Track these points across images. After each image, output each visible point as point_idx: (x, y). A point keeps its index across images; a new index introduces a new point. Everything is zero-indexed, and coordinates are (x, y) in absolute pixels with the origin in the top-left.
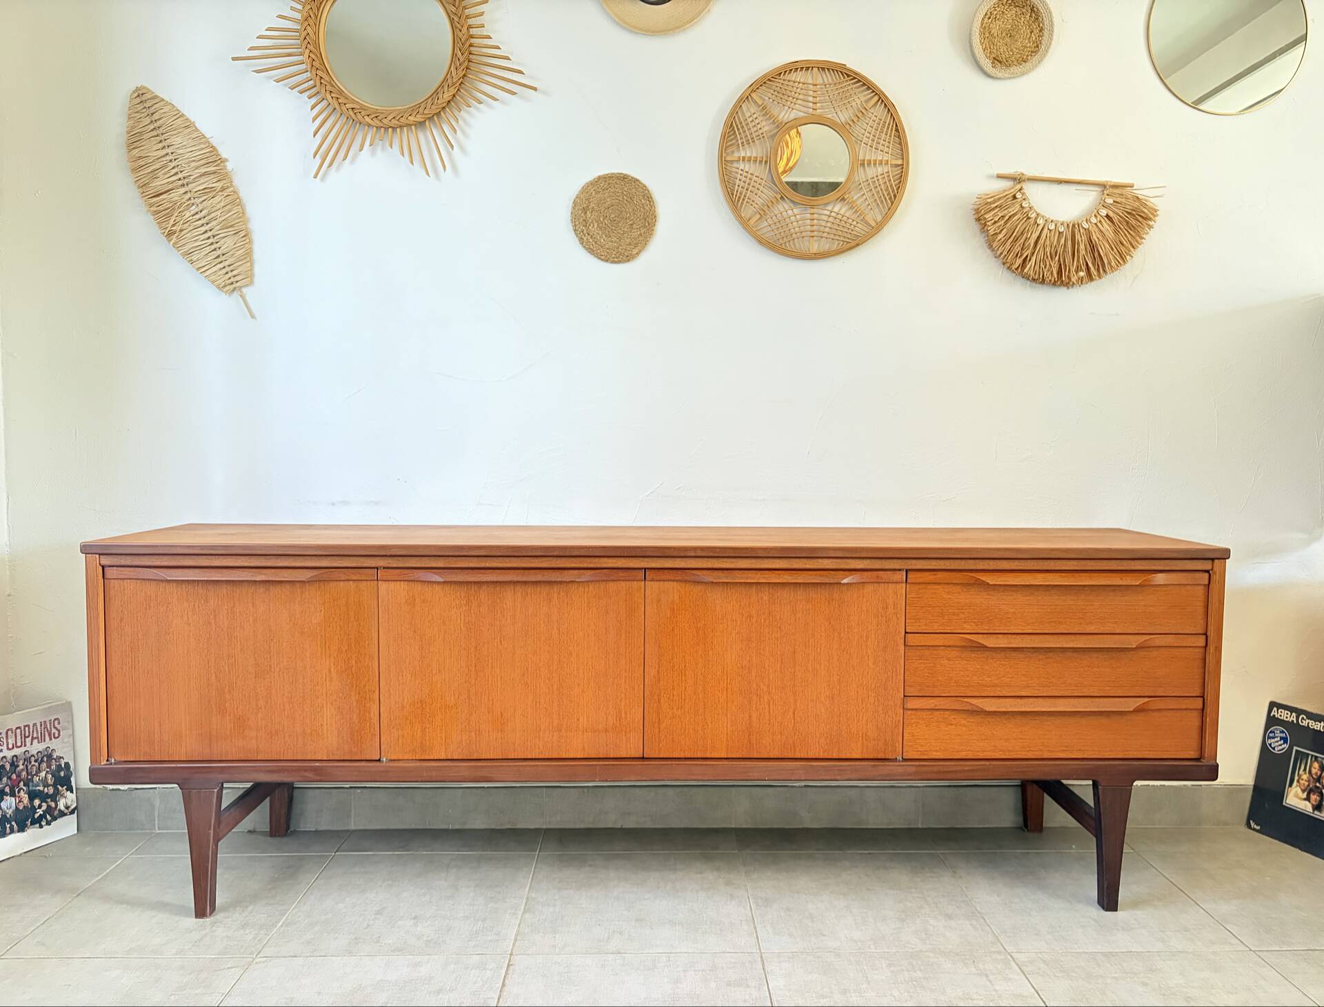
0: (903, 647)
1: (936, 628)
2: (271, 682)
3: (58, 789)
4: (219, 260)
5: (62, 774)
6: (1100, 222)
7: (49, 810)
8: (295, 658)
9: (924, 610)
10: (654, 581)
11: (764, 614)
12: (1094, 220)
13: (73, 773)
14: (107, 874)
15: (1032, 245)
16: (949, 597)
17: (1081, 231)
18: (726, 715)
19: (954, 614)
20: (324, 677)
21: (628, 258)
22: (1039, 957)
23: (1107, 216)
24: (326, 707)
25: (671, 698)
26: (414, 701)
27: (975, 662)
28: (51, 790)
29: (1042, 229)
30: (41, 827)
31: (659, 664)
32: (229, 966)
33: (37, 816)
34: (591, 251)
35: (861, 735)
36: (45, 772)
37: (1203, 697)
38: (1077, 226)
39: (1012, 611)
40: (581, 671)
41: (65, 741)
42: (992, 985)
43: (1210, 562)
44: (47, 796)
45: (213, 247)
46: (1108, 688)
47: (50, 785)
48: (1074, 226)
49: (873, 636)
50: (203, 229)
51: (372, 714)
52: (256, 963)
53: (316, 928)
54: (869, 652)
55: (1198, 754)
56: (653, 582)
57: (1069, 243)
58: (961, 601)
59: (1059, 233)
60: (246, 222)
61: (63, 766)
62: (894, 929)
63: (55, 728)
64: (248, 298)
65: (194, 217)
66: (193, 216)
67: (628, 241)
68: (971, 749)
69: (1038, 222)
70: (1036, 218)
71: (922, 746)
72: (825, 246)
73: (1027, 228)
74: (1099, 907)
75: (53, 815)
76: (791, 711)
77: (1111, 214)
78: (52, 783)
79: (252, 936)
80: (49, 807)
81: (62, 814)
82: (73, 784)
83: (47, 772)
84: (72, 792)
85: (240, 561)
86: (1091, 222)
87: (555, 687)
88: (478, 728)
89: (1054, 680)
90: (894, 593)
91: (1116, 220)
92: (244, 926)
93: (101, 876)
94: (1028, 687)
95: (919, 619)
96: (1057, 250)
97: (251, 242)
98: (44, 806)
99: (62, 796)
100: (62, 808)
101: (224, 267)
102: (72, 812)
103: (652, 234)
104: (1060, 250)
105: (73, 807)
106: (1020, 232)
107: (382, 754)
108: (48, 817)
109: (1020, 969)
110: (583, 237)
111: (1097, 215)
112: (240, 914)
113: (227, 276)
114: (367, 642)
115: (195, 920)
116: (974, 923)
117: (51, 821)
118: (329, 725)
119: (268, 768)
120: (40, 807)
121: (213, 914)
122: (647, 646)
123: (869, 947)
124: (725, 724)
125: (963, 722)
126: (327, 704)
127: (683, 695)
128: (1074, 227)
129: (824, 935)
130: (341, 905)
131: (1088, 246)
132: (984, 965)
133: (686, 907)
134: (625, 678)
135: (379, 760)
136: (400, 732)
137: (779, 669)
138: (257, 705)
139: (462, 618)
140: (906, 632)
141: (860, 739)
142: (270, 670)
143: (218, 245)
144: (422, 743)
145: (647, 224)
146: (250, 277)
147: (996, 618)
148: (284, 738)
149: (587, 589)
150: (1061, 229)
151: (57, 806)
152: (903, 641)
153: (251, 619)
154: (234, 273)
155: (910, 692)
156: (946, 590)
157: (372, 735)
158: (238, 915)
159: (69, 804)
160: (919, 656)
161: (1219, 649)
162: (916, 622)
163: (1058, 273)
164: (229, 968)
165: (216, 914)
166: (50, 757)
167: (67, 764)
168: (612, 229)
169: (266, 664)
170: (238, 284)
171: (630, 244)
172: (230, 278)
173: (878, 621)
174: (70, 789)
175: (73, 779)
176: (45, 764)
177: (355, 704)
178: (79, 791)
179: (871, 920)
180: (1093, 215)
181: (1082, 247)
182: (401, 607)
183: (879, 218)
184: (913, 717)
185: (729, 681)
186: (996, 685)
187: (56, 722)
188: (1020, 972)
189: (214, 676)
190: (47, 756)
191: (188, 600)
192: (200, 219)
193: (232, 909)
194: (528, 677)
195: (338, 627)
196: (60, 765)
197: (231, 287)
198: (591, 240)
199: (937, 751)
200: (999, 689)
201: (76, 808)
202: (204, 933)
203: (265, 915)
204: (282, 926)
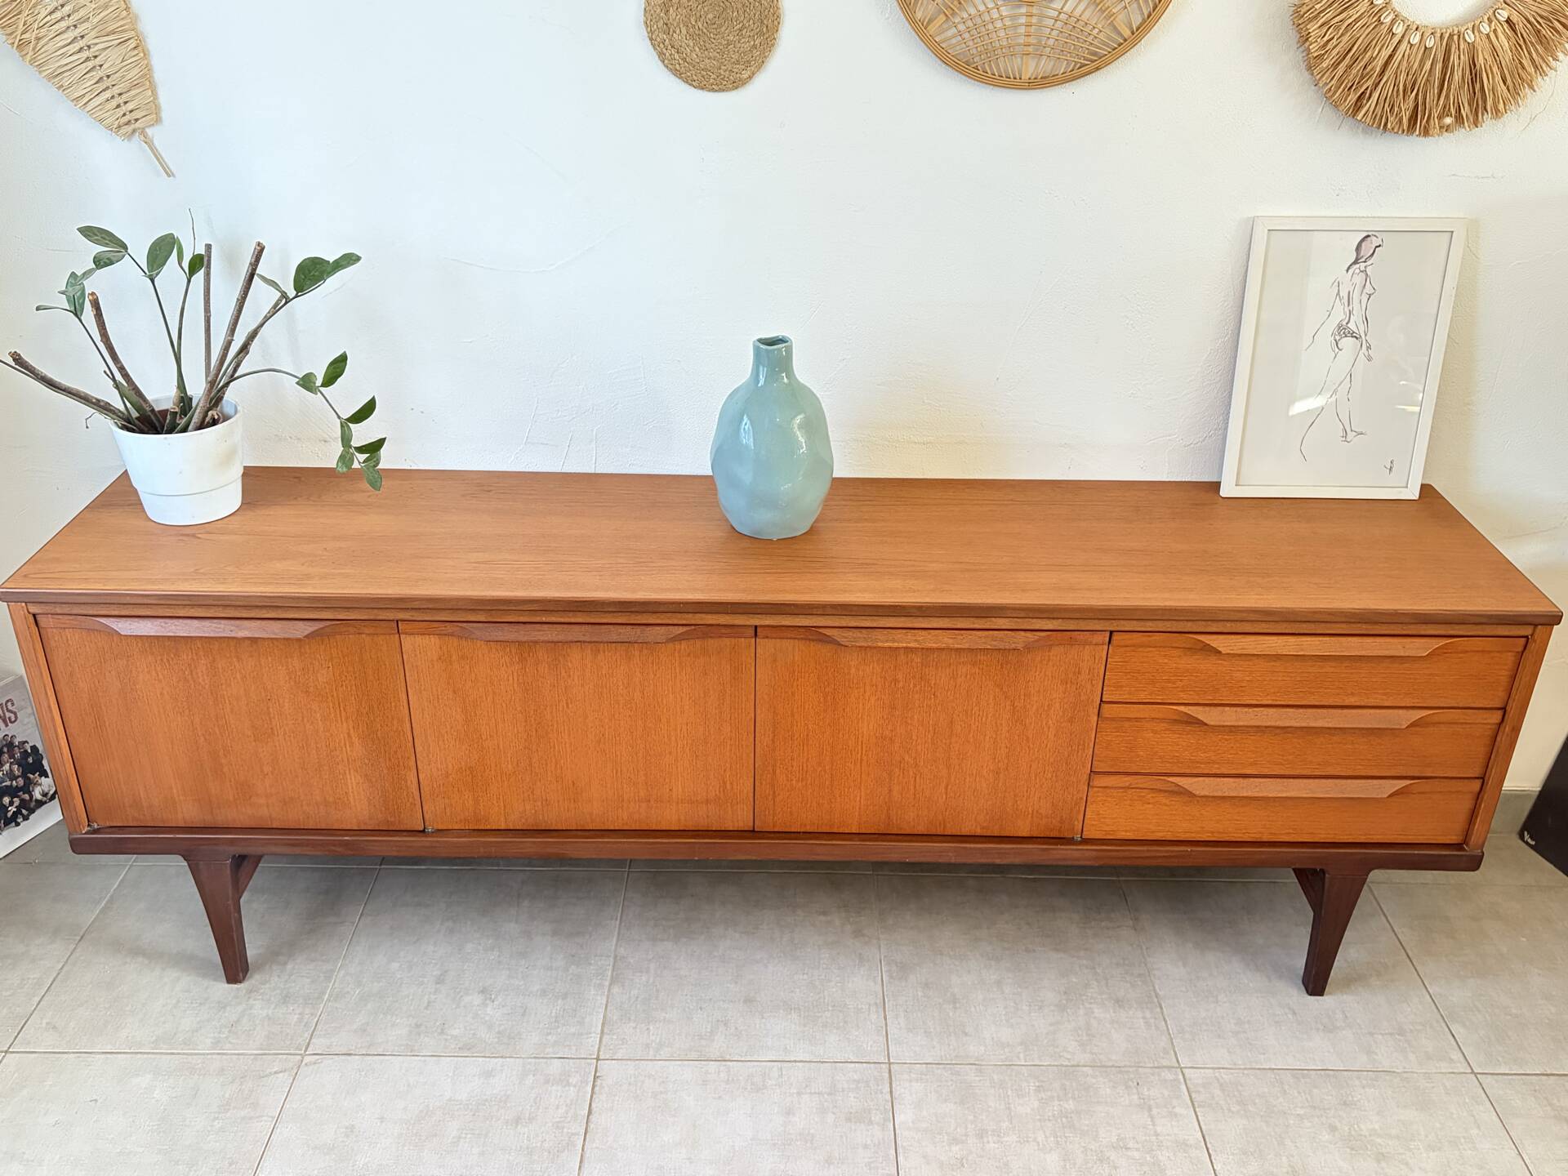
0: (1096, 718)
1: (1142, 697)
2: (275, 746)
3: (29, 778)
4: (102, 86)
5: (30, 760)
6: (1495, 31)
7: (24, 804)
8: (303, 720)
9: (1129, 677)
10: (767, 637)
11: (914, 677)
12: (1485, 28)
13: (44, 755)
14: (112, 897)
15: (1378, 69)
16: (1166, 661)
17: (1461, 48)
18: (860, 788)
19: (1169, 681)
20: (343, 741)
21: (737, 84)
22: (1215, 1077)
23: (1508, 21)
24: (350, 774)
25: (790, 769)
26: (462, 768)
27: (1189, 736)
28: (21, 782)
29: (1400, 41)
30: (18, 824)
31: (773, 732)
32: (276, 1069)
33: (9, 814)
34: (678, 73)
35: (1031, 812)
36: (8, 765)
37: (1483, 778)
38: (1456, 37)
39: (1248, 679)
40: (673, 738)
41: (25, 722)
42: (1154, 1125)
43: (1532, 627)
44: (18, 789)
45: (90, 64)
46: (1360, 767)
47: (19, 777)
48: (1451, 36)
49: (1057, 705)
50: (70, 35)
51: (409, 782)
52: (306, 1064)
53: (369, 1006)
54: (1050, 722)
55: (1461, 838)
56: (766, 640)
57: (1439, 66)
58: (1180, 666)
59: (1426, 48)
60: (134, 20)
61: (29, 751)
62: (1051, 1025)
63: (8, 711)
64: (156, 143)
65: (53, 17)
66: (51, 13)
67: (735, 57)
68: (1171, 830)
69: (1394, 30)
70: (1393, 22)
71: (1108, 825)
72: (1045, 66)
73: (1374, 42)
74: (1303, 988)
75: (29, 808)
76: (943, 785)
77: (1515, 18)
78: (19, 774)
79: (296, 1016)
80: (22, 801)
81: (40, 804)
82: (46, 765)
83: (11, 763)
84: (47, 776)
85: (212, 611)
86: (1480, 31)
87: (640, 755)
88: (544, 798)
89: (1291, 757)
90: (1089, 657)
91: (1519, 27)
92: (286, 999)
94: (1256, 764)
95: (1122, 687)
96: (1416, 79)
97: (146, 54)
98: (17, 801)
100: (39, 797)
101: (113, 97)
102: (53, 798)
103: (773, 45)
104: (1422, 81)
105: (51, 792)
106: (1363, 48)
107: (427, 824)
108: (24, 811)
109: (1190, 1096)
110: (664, 50)
111: (1493, 18)
112: (279, 976)
113: (120, 112)
114: (393, 704)
115: (227, 985)
116: (1148, 1014)
117: (29, 815)
118: (355, 793)
119: (287, 841)
120: (11, 803)
121: (248, 978)
122: (758, 712)
123: (1018, 1058)
124: (858, 799)
125: (1164, 801)
126: (350, 770)
127: (805, 765)
128: (1450, 40)
129: (966, 1034)
130: (395, 965)
131: (1468, 72)
132: (1149, 1090)
133: (805, 976)
134: (731, 745)
135: (423, 831)
136: (447, 801)
137: (930, 740)
139: (516, 679)
140: (1101, 701)
141: (1030, 816)
142: (274, 734)
143: (98, 61)
144: (475, 813)
145: (765, 29)
146: (154, 113)
147: (1225, 687)
148: (302, 806)
149: (677, 647)
150: (1430, 43)
151: (31, 796)
152: (1096, 711)
153: (238, 676)
154: (130, 106)
155: (1100, 767)
156: (1163, 653)
157: (411, 804)
158: (276, 979)
159: (46, 790)
160: (1115, 728)
161: (1516, 730)
162: (1116, 691)
163: (1410, 120)
164: (275, 1073)
165: (251, 977)
166: (10, 745)
167: (34, 748)
168: (710, 38)
169: (266, 726)
170: (138, 125)
171: (738, 62)
172: (124, 115)
173: (1066, 688)
175: (44, 763)
176: (6, 755)
177: (385, 771)
179: (1024, 1007)
180: (1486, 18)
181: (1457, 77)
182: (433, 664)
183: (1136, 20)
184: (1100, 794)
185: (864, 752)
186: (1214, 762)
187: (9, 704)
188: (1190, 1104)
189: (202, 739)
190: (6, 745)
191: (153, 654)
192: (62, 19)
193: (267, 967)
194: (604, 744)
195: (354, 688)
196: (26, 751)
197: (129, 128)
198: (676, 56)
199: (1126, 831)
200: (1216, 766)
202: (240, 1008)
203: (308, 980)
204: (329, 1000)
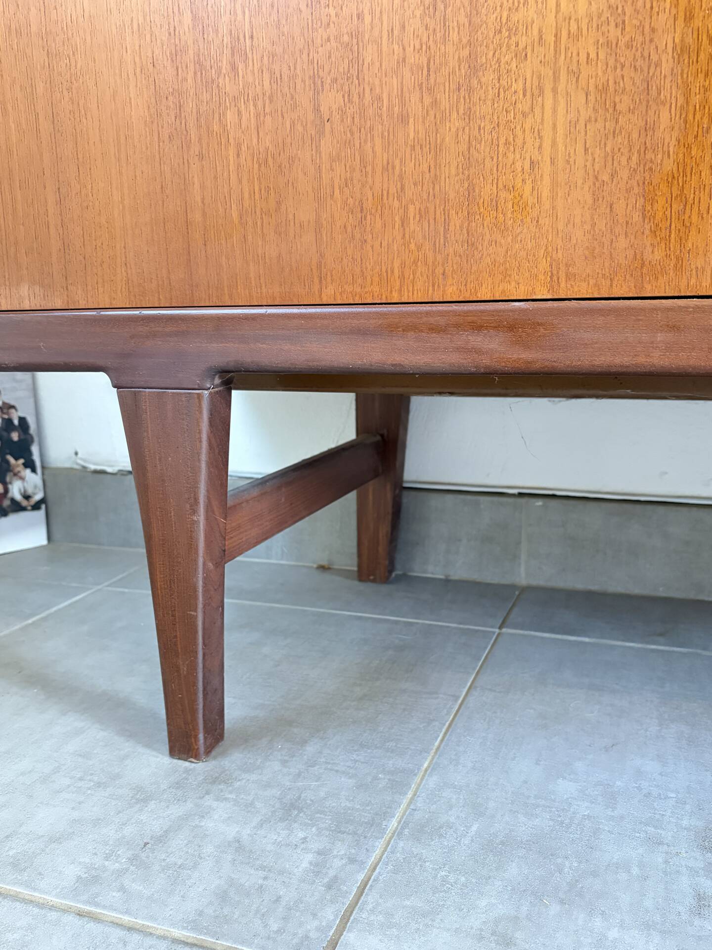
3: (8, 462)
5: (15, 436)
13: (36, 439)
24: (555, 90)
61: (15, 423)
79: (310, 857)
81: (17, 507)
82: (36, 457)
84: (34, 470)
92: (290, 811)
93: (34, 619)
99: (15, 475)
100: (18, 497)
102: (36, 507)
105: (37, 498)
112: (284, 763)
118: (561, 163)
121: (214, 753)
126: (556, 78)
130: (567, 785)
138: (317, 110)
151: (6, 491)
158: (277, 766)
159: (30, 491)
167: (22, 420)
174: (30, 465)
175: (35, 449)
178: (46, 472)
201: (43, 501)
202: (177, 811)
203: (351, 782)
204: (398, 833)
